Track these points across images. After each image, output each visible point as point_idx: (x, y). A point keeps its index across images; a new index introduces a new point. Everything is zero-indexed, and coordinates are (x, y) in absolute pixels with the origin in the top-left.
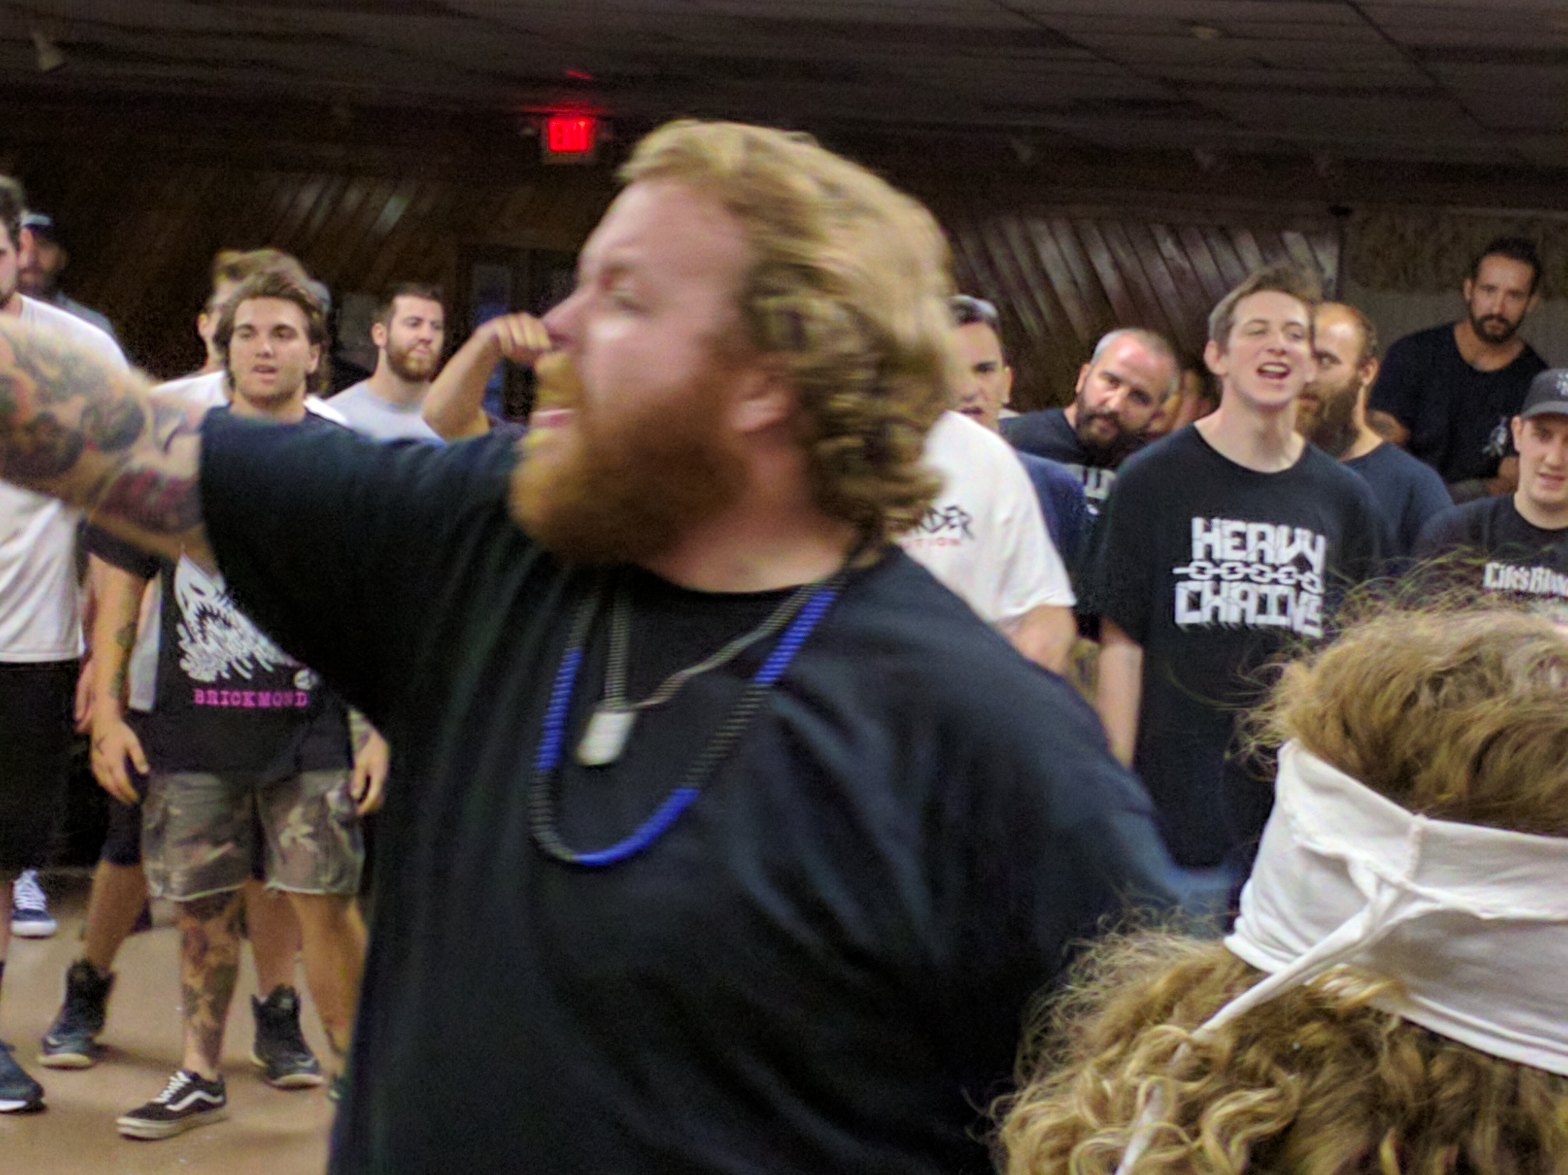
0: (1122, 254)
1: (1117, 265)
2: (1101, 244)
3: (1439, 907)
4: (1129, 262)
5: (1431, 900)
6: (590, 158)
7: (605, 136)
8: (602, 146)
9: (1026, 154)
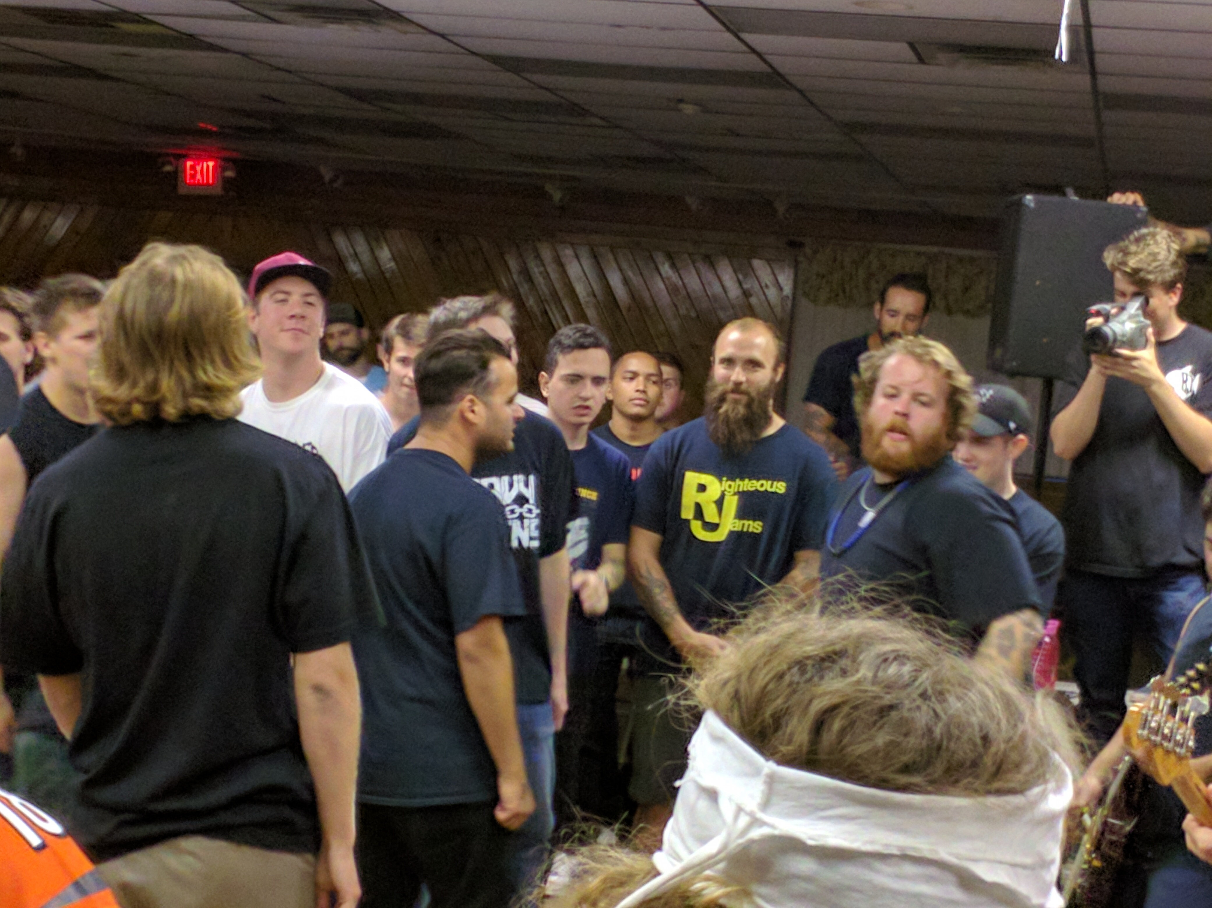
0: (630, 274)
1: (626, 281)
2: (614, 265)
3: (776, 832)
4: (635, 280)
5: (772, 826)
6: (218, 190)
7: (229, 174)
8: (227, 181)
9: (557, 196)
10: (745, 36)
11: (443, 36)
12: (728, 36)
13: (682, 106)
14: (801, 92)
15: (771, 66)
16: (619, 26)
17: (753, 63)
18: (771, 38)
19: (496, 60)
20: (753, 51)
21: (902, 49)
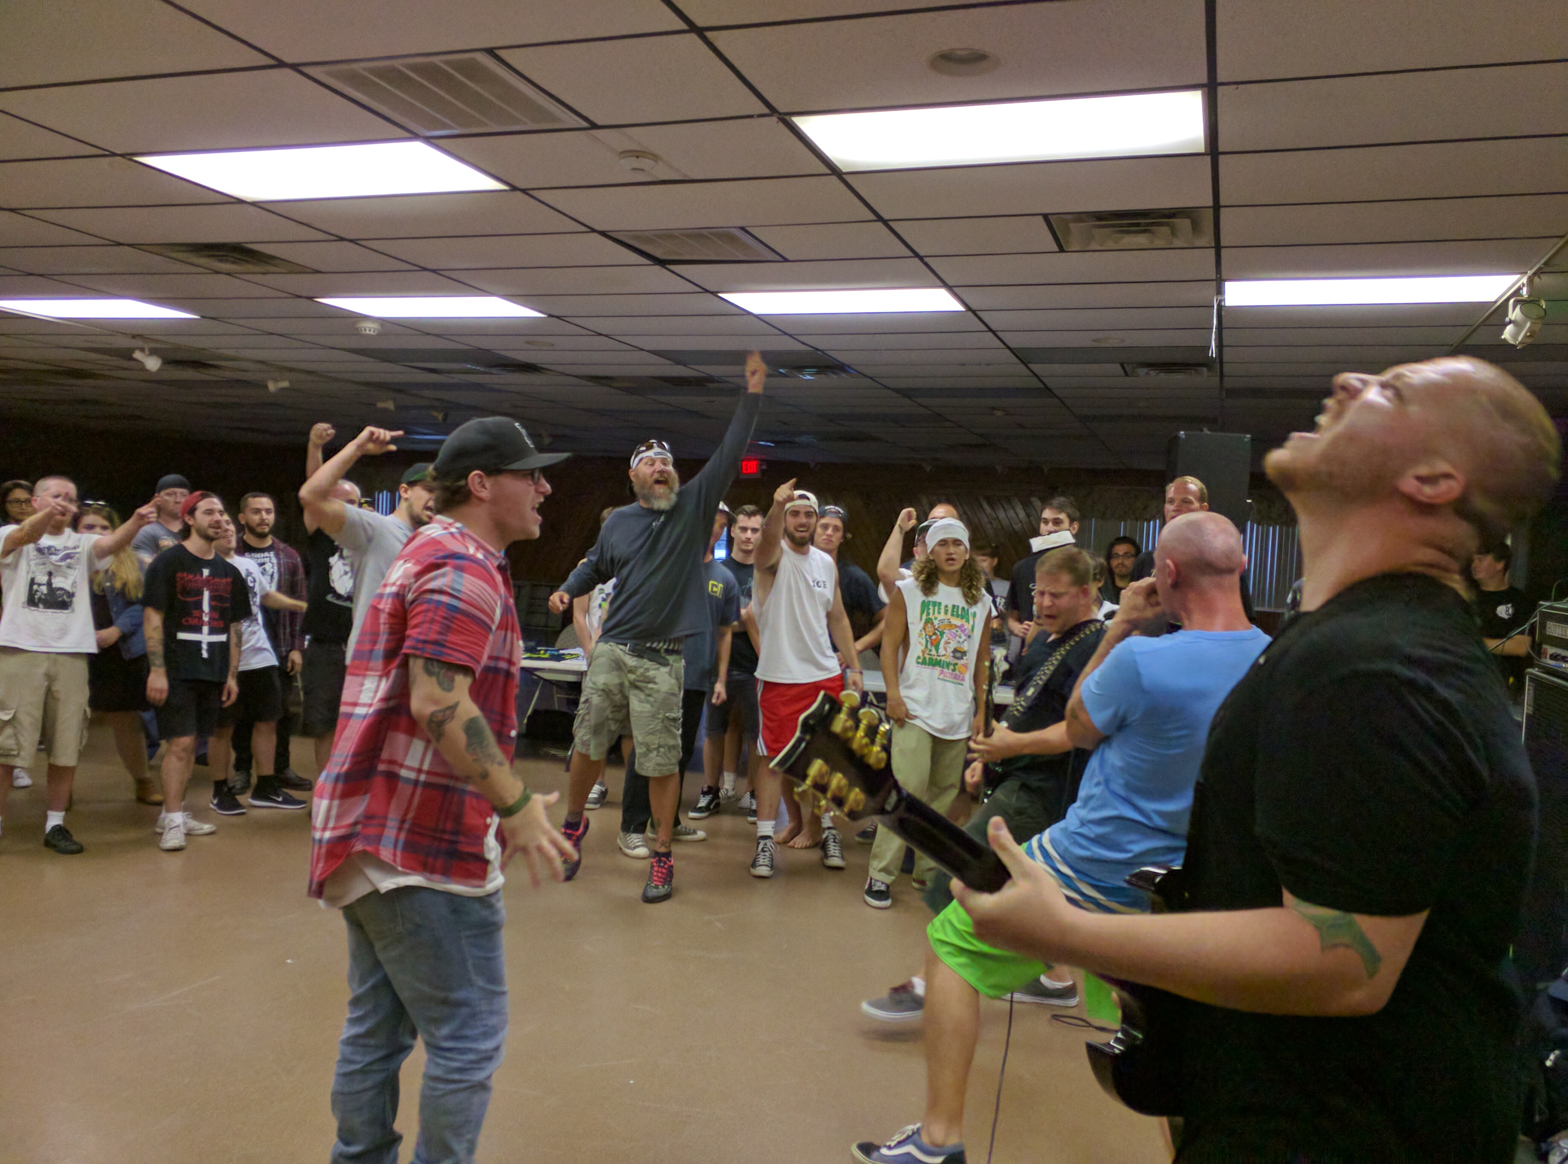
6: (759, 476)
7: (764, 467)
8: (763, 471)
9: (928, 469)
10: (1032, 366)
11: (871, 378)
12: (1022, 366)
13: (996, 412)
14: (1059, 398)
15: (1044, 384)
16: (964, 365)
17: (1034, 383)
18: (1046, 366)
19: (897, 391)
20: (1036, 375)
21: (1117, 368)
